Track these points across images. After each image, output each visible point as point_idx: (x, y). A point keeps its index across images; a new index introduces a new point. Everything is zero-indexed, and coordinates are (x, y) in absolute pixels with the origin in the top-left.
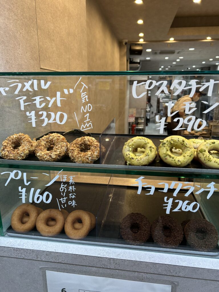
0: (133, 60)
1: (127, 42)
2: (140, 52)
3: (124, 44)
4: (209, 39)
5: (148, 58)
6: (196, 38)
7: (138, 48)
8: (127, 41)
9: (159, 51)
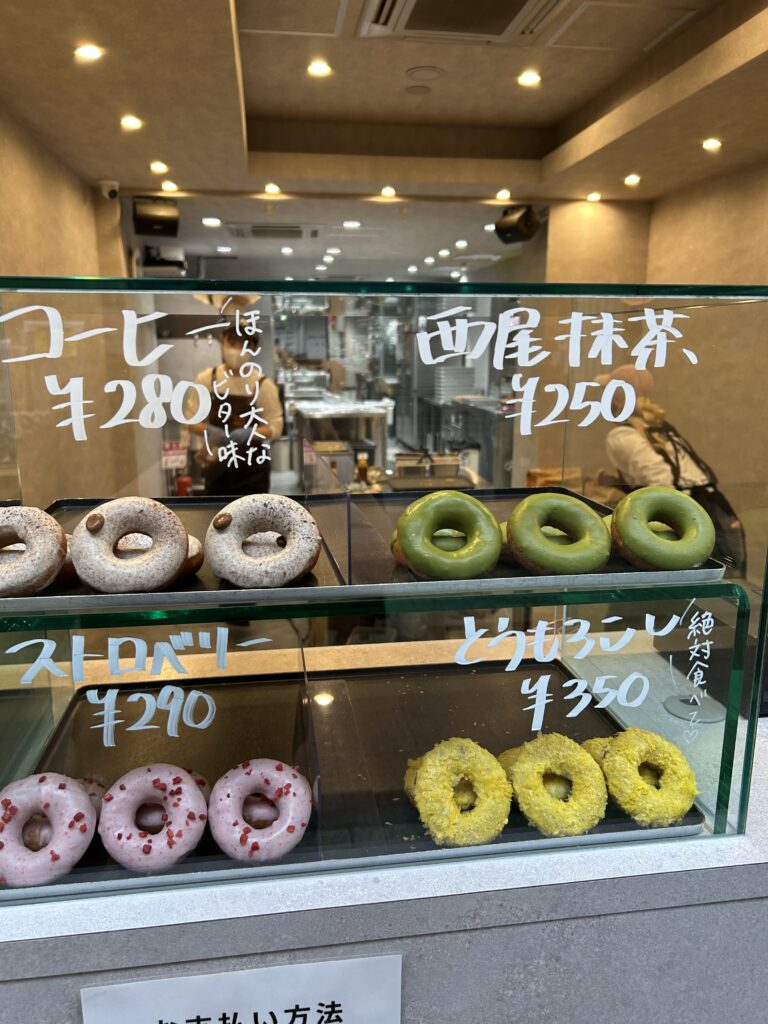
0: (159, 255)
1: (117, 189)
2: (169, 228)
3: (106, 194)
4: (388, 194)
5: (224, 250)
6: (348, 190)
7: (163, 212)
8: (116, 185)
9: (249, 227)
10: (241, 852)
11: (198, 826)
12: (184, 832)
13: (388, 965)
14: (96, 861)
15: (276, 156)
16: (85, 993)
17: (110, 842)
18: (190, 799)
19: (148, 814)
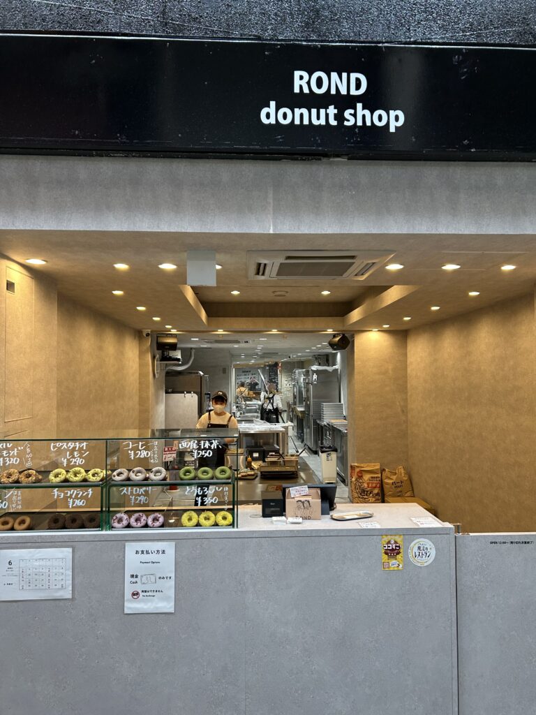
1: (150, 332)
2: (173, 347)
3: (144, 334)
6: (255, 330)
7: (170, 340)
10: (151, 526)
11: (145, 522)
12: (143, 523)
13: (173, 544)
14: (129, 526)
15: (221, 319)
16: (127, 544)
17: (131, 523)
18: (144, 517)
19: (137, 520)
